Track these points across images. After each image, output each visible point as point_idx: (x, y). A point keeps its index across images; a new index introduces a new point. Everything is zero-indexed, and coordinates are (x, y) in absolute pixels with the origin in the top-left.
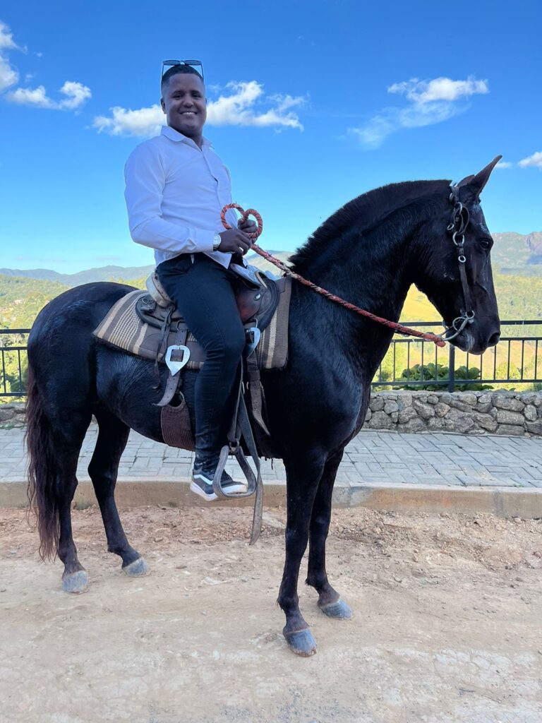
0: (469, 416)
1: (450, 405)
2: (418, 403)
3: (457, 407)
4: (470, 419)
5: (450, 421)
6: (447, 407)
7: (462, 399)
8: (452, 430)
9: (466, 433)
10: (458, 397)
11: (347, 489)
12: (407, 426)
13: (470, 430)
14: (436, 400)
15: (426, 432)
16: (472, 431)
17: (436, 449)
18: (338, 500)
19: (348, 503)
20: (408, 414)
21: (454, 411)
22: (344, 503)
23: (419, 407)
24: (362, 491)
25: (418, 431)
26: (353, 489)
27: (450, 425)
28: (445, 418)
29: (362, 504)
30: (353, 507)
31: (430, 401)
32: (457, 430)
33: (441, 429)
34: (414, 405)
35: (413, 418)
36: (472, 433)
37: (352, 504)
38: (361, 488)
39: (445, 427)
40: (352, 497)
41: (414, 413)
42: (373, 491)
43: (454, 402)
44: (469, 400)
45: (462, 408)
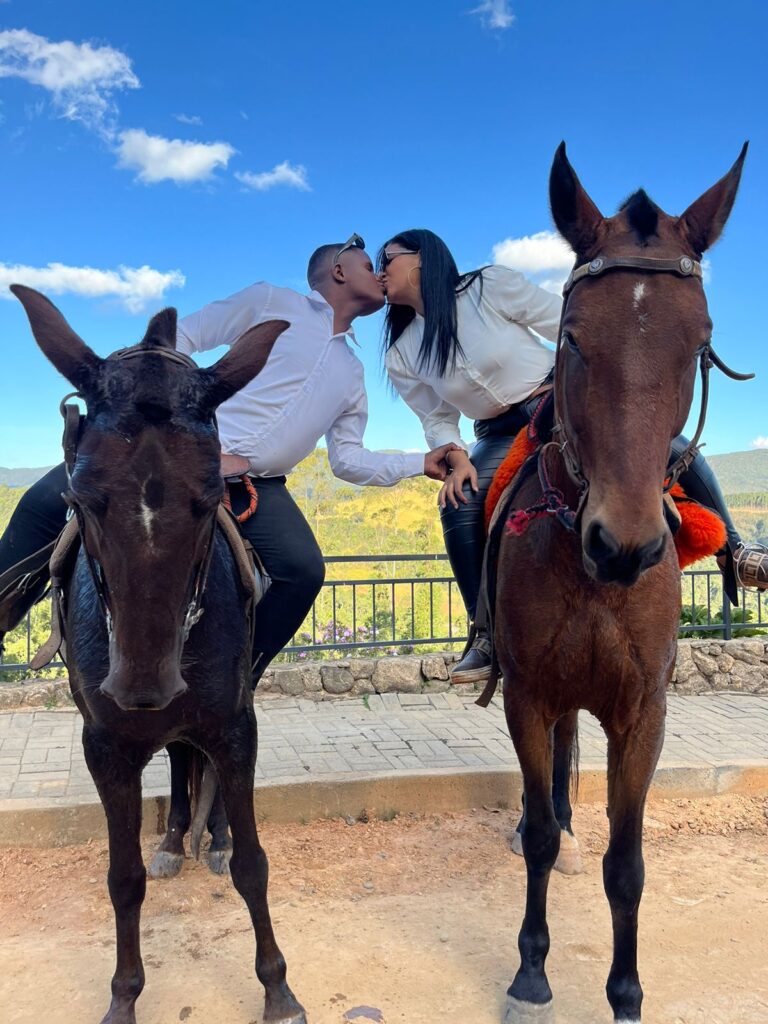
0: (758, 671)
1: (736, 657)
2: (699, 655)
3: (743, 660)
4: (759, 674)
5: (738, 678)
6: (732, 659)
7: (747, 648)
8: (741, 689)
9: (755, 692)
10: (742, 645)
11: (712, 771)
12: (686, 685)
13: (759, 688)
14: (719, 650)
15: (710, 693)
16: (762, 690)
17: (742, 714)
18: (702, 785)
19: (715, 789)
20: (687, 670)
21: (740, 664)
22: (710, 790)
23: (700, 659)
24: (730, 772)
25: (701, 691)
26: (719, 769)
27: (738, 682)
28: (731, 674)
29: (731, 790)
30: (721, 794)
31: (712, 652)
32: (745, 689)
33: (726, 688)
34: (694, 657)
35: (692, 675)
36: (763, 693)
37: (719, 791)
38: (729, 768)
39: (731, 685)
40: (720, 780)
41: (695, 668)
42: (742, 770)
43: (739, 652)
44: (756, 650)
45: (750, 660)
